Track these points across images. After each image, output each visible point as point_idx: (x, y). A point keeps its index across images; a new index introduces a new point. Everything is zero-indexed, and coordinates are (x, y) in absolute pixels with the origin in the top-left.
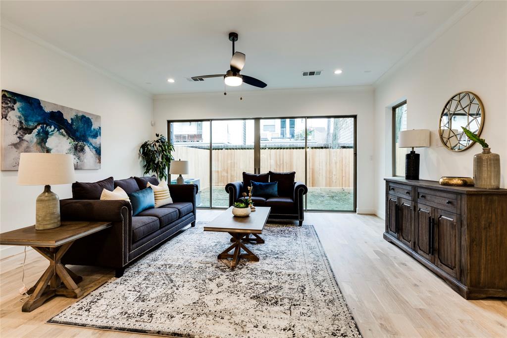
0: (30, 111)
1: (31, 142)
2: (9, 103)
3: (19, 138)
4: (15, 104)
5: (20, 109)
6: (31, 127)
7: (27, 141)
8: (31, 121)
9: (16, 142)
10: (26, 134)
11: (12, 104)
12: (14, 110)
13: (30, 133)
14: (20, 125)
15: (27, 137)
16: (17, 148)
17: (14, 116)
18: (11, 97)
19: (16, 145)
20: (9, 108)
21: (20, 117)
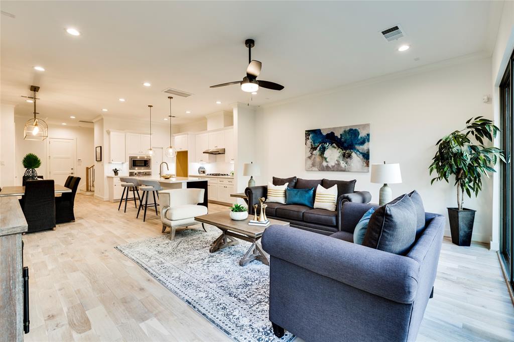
0: (316, 137)
1: (317, 154)
2: (307, 136)
3: (311, 153)
5: (312, 138)
6: (316, 146)
7: (315, 155)
8: (316, 143)
9: (310, 156)
10: (314, 151)
11: (309, 136)
12: (309, 139)
13: (316, 150)
16: (310, 159)
17: (309, 142)
18: (308, 133)
19: (310, 158)
20: (307, 139)
21: (311, 142)
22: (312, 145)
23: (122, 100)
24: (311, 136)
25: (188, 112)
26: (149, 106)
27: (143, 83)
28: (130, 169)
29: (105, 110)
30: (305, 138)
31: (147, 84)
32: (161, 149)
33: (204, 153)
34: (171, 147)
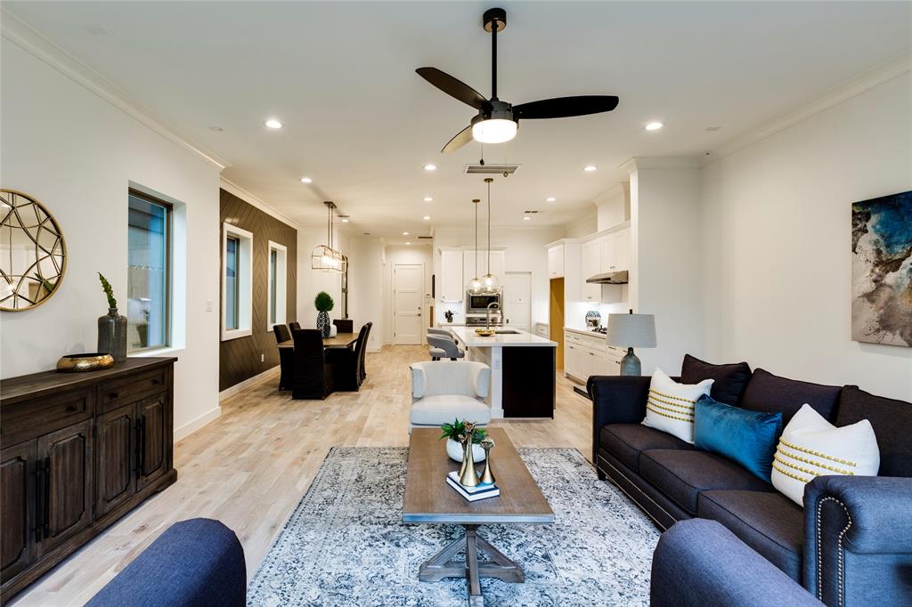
0: (896, 223)
1: (898, 287)
2: (858, 222)
3: (875, 281)
4: (867, 221)
5: (878, 227)
6: (898, 257)
7: (890, 287)
8: (896, 243)
9: (871, 290)
10: (887, 272)
11: (864, 223)
12: (867, 232)
13: (896, 269)
14: (878, 257)
15: (890, 278)
16: (872, 301)
17: (867, 242)
18: (863, 211)
19: (870, 297)
20: (858, 231)
21: (876, 242)
22: (879, 252)
23: (428, 199)
24: (874, 219)
25: (551, 200)
26: (474, 201)
27: (423, 167)
28: (468, 312)
29: (427, 218)
30: (849, 229)
31: (430, 167)
32: (528, 276)
33: (588, 281)
34: (489, 275)
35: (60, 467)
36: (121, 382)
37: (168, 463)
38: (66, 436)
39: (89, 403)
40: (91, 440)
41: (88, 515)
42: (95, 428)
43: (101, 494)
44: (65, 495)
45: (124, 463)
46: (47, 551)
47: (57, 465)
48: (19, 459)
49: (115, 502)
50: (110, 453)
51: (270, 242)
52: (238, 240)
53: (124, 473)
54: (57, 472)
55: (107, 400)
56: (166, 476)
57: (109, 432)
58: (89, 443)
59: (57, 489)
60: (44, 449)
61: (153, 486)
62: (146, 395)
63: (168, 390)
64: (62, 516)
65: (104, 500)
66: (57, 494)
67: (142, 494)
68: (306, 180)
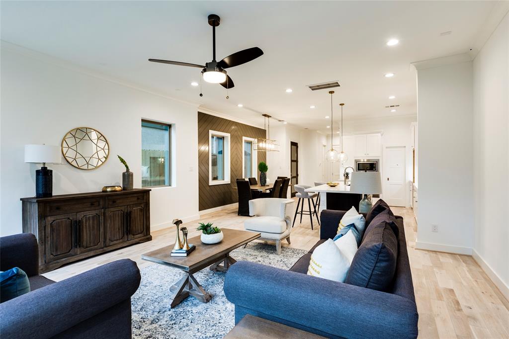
31: (289, 91)
35: (87, 224)
36: (118, 197)
37: (147, 232)
38: (91, 214)
39: (101, 203)
40: (103, 217)
41: (102, 244)
42: (104, 213)
43: (108, 238)
44: (90, 235)
45: (120, 228)
46: (82, 253)
47: (86, 224)
48: (69, 218)
49: (115, 242)
50: (112, 223)
51: (243, 137)
52: (223, 137)
53: (120, 233)
54: (86, 226)
55: (111, 203)
56: (145, 237)
57: (112, 215)
58: (102, 218)
59: (86, 231)
60: (80, 216)
61: (137, 240)
62: (132, 203)
63: (146, 203)
64: (89, 242)
65: (109, 240)
66: (87, 234)
67: (131, 242)
68: (240, 106)
